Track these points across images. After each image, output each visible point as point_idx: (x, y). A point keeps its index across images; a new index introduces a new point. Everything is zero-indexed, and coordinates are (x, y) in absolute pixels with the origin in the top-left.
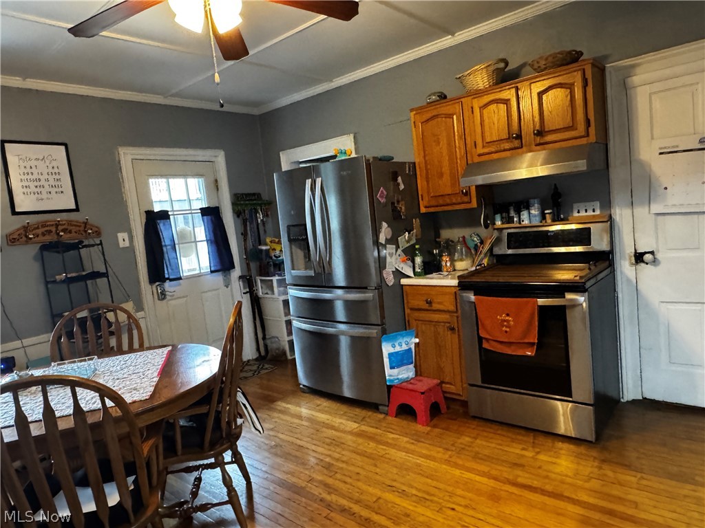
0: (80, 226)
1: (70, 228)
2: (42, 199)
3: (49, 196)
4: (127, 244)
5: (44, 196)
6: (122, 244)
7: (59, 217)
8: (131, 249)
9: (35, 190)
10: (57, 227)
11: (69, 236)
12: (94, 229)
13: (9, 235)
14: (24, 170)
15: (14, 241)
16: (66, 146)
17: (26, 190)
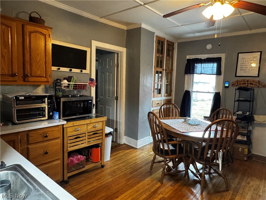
0: (257, 83)
1: (253, 83)
2: (246, 72)
7: (247, 78)
9: (244, 69)
10: (248, 82)
11: (251, 85)
12: (263, 84)
13: (232, 83)
14: (242, 62)
15: (233, 85)
16: (261, 52)
17: (241, 69)
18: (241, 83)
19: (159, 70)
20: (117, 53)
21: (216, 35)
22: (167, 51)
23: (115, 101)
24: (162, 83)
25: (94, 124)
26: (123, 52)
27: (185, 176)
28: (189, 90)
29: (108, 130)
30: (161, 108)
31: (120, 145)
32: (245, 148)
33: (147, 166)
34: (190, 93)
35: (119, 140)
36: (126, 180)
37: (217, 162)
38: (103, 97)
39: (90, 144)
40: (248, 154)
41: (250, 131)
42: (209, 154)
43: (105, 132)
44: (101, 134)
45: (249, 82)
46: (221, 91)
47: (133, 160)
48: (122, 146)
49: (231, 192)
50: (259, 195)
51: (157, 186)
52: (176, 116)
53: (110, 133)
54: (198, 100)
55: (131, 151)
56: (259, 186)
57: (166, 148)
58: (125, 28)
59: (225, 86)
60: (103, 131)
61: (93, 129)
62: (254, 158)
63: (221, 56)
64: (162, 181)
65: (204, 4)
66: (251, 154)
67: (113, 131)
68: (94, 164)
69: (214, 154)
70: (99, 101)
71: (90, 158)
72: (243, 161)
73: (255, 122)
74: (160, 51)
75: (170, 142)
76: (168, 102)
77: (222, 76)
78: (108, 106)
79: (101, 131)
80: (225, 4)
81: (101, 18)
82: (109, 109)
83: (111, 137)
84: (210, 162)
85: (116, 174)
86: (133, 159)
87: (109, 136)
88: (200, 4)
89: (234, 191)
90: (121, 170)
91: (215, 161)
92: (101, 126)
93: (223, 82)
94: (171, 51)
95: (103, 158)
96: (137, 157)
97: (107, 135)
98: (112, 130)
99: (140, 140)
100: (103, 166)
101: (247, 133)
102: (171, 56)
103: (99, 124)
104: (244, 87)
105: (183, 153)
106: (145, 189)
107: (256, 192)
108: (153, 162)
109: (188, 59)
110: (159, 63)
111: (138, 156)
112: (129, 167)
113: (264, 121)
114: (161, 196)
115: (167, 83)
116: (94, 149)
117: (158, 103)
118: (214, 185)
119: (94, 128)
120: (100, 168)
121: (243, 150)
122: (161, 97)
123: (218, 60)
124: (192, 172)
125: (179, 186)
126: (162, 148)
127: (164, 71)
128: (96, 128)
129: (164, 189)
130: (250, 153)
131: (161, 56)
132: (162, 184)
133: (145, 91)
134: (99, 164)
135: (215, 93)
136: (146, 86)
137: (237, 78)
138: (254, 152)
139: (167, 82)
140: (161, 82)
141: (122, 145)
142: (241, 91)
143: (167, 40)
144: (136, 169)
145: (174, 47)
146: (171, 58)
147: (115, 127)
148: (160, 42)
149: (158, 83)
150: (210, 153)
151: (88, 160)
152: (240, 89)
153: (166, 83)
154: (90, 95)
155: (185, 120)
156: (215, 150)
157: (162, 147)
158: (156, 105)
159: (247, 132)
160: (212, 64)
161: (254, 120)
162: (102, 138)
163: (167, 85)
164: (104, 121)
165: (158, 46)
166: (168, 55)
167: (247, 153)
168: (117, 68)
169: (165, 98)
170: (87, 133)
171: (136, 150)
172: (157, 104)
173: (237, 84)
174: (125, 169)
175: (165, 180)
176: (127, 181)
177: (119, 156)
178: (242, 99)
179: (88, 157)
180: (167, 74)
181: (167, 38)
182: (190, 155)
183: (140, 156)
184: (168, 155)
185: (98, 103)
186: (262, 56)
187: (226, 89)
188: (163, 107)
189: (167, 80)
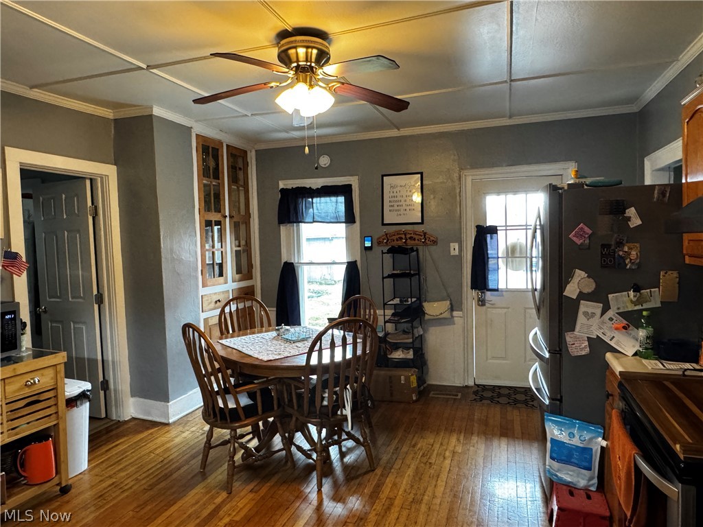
0: (421, 236)
1: (414, 236)
2: (400, 215)
3: (405, 212)
4: (457, 252)
5: (402, 212)
6: (452, 253)
7: (404, 228)
8: (459, 258)
9: (397, 208)
10: (405, 236)
11: (413, 242)
12: (432, 238)
13: (379, 238)
14: (392, 194)
15: (379, 243)
16: (422, 174)
17: (391, 208)
18: (395, 238)
19: (214, 217)
20: (91, 180)
21: (307, 148)
22: (231, 169)
23: (96, 307)
24: (223, 250)
25: (28, 377)
26: (108, 176)
27: (287, 462)
28: (292, 261)
29: (74, 387)
30: (223, 311)
31: (119, 424)
32: (412, 375)
33: (192, 462)
34: (296, 268)
35: (117, 412)
36: (136, 508)
37: (344, 412)
38: (58, 300)
39: (16, 434)
40: (419, 386)
41: (419, 339)
42: (326, 399)
43: (66, 394)
44: (51, 402)
45: (408, 236)
46: (357, 257)
47: (157, 455)
48: (126, 426)
49: (378, 471)
50: (430, 463)
51: (219, 500)
52: (262, 326)
53: (83, 396)
54: (335, 282)
55: (151, 434)
56: (433, 445)
57: (231, 405)
58: (109, 114)
59: (366, 245)
60: (57, 392)
61: (27, 392)
62: (432, 392)
63: (350, 181)
64: (229, 486)
65: (278, 84)
66: (425, 385)
67: (90, 388)
68: (36, 488)
69: (334, 399)
70: (45, 312)
71: (22, 476)
72: (410, 403)
73: (427, 317)
74: (210, 171)
75: (238, 390)
76: (245, 294)
77: (357, 225)
78: (74, 323)
79: (51, 394)
80: (316, 88)
81: (32, 87)
82: (78, 332)
83: (88, 404)
84: (330, 415)
85: (105, 502)
86: (157, 452)
87: (78, 403)
88: (269, 83)
89: (384, 468)
90: (120, 488)
91: (339, 413)
92: (52, 379)
93: (361, 237)
94: (240, 169)
95: (63, 466)
96: (168, 445)
97: (72, 402)
98: (87, 386)
99: (175, 401)
100: (65, 490)
101: (413, 343)
102: (241, 183)
103: (42, 375)
104: (399, 246)
105: (273, 408)
106: (187, 515)
107: (424, 460)
108: (208, 446)
109: (282, 189)
110: (212, 200)
111: (173, 441)
112: (145, 475)
113: (441, 314)
114: (226, 520)
115: (238, 249)
116: (34, 447)
117: (219, 301)
118: (346, 468)
119: (27, 389)
120: (57, 497)
121: (407, 379)
122: (226, 283)
123: (345, 191)
124: (299, 448)
125: (271, 487)
126: (223, 407)
127: (228, 219)
128: (35, 388)
129: (235, 503)
130: (423, 384)
131: (214, 183)
132: (230, 493)
133: (178, 274)
134: (51, 487)
135: (348, 262)
136: (180, 261)
137: (385, 229)
138: (433, 380)
139: (239, 246)
140: (222, 247)
141: (126, 422)
142: (395, 255)
143: (228, 146)
144: (166, 475)
145: (249, 160)
146: (241, 186)
147: (101, 379)
148: (209, 150)
149: (214, 250)
150: (328, 397)
151: (18, 482)
152: (392, 251)
153: (235, 249)
154: (11, 300)
155: (278, 332)
156: (336, 387)
157: (221, 405)
158: (213, 305)
159: (411, 340)
160: (334, 199)
161: (424, 313)
162: (57, 413)
163: (238, 254)
164: (58, 367)
165: (204, 160)
166: (234, 180)
167: (415, 384)
168: (94, 218)
169: (235, 285)
170: (7, 404)
171: (167, 428)
172: (216, 302)
173: (387, 241)
174: (132, 483)
175: (236, 485)
176: (138, 510)
177: (116, 454)
178: (398, 272)
179: (14, 475)
180: (236, 227)
181: (227, 139)
182: (289, 410)
183: (177, 440)
184: (239, 420)
185: (44, 317)
186: (424, 182)
187: (368, 252)
188: (227, 310)
189: (237, 241)
